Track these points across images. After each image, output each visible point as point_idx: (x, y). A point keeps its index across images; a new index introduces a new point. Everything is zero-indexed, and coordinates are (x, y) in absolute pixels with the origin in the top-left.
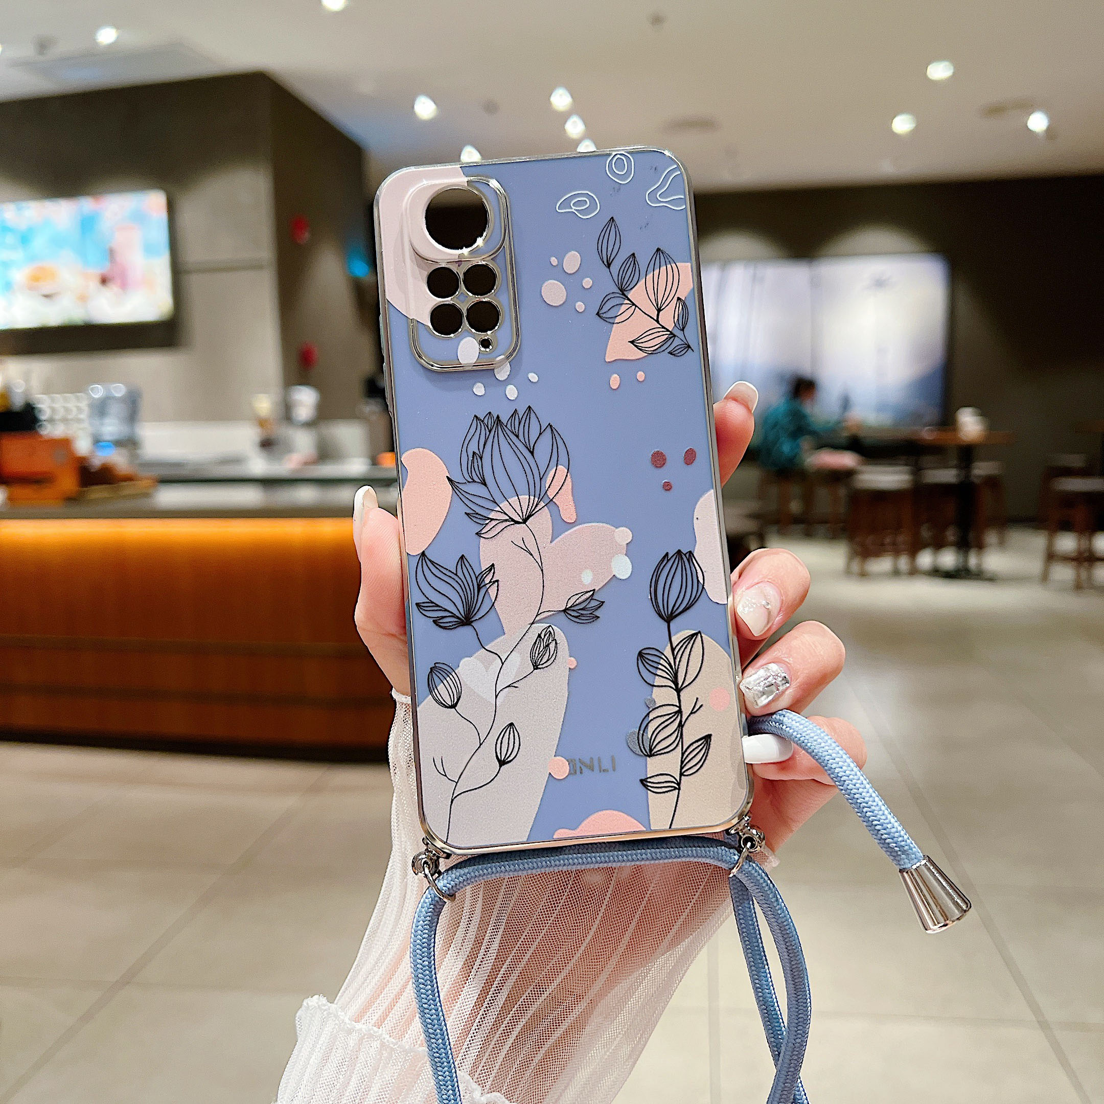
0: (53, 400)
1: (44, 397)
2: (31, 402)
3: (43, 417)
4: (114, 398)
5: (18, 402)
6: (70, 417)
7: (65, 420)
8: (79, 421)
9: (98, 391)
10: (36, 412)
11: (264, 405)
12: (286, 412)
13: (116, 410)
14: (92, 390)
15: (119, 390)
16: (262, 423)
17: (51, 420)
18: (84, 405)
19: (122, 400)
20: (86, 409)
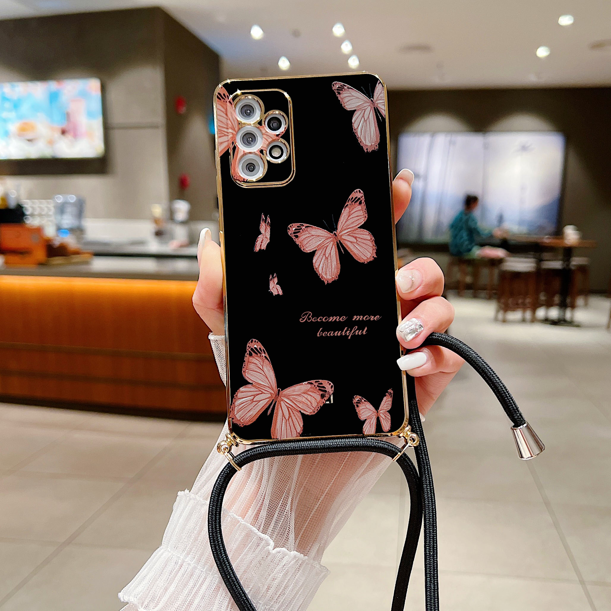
0: (33, 203)
1: (28, 201)
2: (20, 204)
3: (27, 213)
4: (70, 203)
5: (12, 204)
6: (43, 213)
7: (40, 215)
8: (48, 215)
9: (60, 199)
10: (24, 209)
11: (158, 210)
12: (171, 215)
13: (70, 210)
14: (57, 198)
15: (72, 199)
16: (156, 221)
17: (32, 215)
18: (51, 206)
19: (74, 204)
20: (53, 209)
